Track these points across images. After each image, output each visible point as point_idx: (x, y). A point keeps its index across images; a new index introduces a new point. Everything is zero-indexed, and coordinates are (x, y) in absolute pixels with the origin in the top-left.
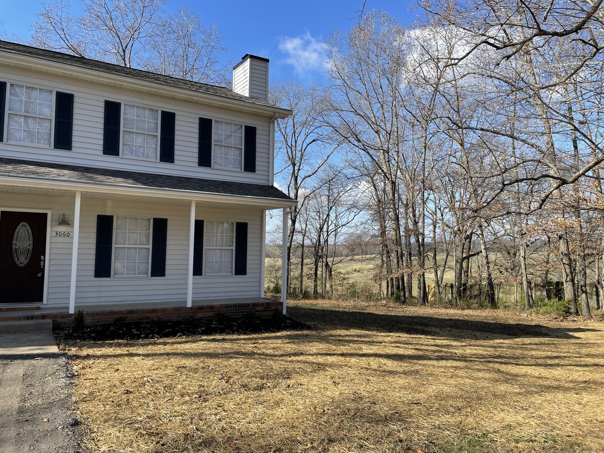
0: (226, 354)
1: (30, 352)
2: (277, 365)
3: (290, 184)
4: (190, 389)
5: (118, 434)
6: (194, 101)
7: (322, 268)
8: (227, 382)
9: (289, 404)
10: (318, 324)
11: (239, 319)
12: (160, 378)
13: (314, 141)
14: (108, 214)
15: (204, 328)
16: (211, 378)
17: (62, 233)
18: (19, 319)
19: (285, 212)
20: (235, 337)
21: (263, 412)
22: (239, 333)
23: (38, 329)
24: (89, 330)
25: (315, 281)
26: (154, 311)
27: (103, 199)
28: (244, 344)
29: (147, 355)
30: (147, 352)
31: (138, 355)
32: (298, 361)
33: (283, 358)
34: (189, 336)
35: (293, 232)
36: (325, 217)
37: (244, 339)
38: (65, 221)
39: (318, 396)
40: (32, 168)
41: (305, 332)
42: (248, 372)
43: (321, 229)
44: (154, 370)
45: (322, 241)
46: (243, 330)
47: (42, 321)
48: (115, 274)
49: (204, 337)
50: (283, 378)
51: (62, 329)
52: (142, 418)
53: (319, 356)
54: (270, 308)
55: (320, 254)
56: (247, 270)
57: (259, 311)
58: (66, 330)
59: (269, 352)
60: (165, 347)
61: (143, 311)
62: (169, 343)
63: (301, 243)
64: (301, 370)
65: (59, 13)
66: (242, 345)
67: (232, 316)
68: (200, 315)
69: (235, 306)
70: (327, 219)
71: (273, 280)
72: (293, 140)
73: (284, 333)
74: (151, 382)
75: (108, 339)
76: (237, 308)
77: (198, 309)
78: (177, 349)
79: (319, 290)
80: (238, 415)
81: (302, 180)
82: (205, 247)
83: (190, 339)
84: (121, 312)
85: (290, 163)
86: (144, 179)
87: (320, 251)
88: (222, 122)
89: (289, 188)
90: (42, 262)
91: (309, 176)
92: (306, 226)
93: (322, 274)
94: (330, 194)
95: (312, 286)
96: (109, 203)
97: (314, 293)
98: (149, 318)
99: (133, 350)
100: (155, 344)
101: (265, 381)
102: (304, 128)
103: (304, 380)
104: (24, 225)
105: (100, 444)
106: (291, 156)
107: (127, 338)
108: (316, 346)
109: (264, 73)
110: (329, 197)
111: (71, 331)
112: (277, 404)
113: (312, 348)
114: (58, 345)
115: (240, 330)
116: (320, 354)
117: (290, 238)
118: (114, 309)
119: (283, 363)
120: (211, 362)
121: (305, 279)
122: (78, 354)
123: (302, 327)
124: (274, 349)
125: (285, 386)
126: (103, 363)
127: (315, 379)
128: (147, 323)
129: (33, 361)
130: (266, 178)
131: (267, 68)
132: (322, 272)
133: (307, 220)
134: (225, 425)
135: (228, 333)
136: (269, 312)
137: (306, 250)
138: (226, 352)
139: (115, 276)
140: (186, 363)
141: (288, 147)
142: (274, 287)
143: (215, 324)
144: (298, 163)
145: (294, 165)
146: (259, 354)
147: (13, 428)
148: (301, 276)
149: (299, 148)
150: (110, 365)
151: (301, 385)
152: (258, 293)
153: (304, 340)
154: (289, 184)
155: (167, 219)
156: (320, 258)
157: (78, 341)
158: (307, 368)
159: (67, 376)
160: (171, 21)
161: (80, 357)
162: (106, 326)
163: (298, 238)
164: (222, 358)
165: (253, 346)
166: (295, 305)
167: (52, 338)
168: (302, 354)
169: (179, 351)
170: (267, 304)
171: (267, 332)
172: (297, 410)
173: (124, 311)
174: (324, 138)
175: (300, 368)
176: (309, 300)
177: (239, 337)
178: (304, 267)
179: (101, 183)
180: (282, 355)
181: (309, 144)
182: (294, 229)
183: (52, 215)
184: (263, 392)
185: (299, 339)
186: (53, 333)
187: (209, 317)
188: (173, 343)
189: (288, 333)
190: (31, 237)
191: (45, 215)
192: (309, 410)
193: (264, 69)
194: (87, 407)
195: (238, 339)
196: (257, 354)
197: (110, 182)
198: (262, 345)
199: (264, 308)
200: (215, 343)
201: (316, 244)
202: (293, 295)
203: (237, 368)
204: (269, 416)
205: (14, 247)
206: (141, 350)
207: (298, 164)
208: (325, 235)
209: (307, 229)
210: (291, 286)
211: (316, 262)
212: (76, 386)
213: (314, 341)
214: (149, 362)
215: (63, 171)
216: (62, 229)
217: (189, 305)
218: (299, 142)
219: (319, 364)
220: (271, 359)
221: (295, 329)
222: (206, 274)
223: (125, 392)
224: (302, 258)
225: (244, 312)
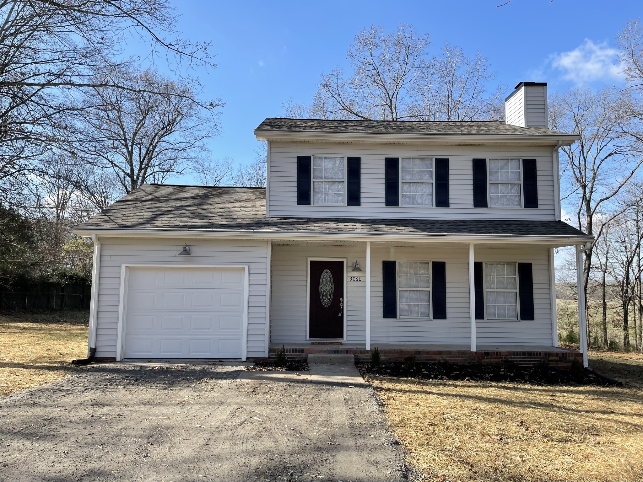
0: (520, 403)
1: (343, 381)
2: (582, 421)
3: (580, 210)
4: (490, 431)
5: (434, 457)
6: (467, 144)
7: (635, 313)
8: (527, 430)
9: (600, 460)
10: (632, 381)
11: (530, 368)
12: (458, 416)
13: (610, 155)
14: (392, 259)
15: (492, 375)
16: (510, 423)
17: (356, 278)
18: (329, 352)
19: (578, 250)
20: (528, 387)
21: (571, 463)
22: (533, 384)
23: (344, 362)
24: (384, 366)
25: (626, 329)
26: (439, 353)
27: (386, 246)
28: (540, 395)
29: (441, 395)
30: (440, 392)
31: (434, 394)
32: (609, 420)
33: (589, 414)
34: (478, 381)
35: (589, 268)
36: (634, 247)
37: (539, 390)
38: (357, 268)
39: (636, 457)
40: (332, 224)
41: (615, 389)
42: (550, 424)
43: (630, 263)
44: (451, 408)
45: (632, 278)
46: (536, 380)
47: (346, 355)
48: (400, 316)
49: (494, 384)
50: (592, 434)
51: (362, 363)
52: (451, 448)
53: (635, 417)
54: (566, 359)
55: (629, 295)
56: (535, 315)
57: (553, 361)
58: (365, 365)
59: (571, 406)
60: (456, 389)
61: (429, 352)
62: (459, 386)
63: (601, 281)
64: (612, 429)
65: (336, 80)
66: (538, 396)
67: (521, 364)
68: (486, 361)
69: (524, 353)
70: (638, 250)
71: (565, 326)
72: (582, 158)
73: (588, 388)
74: (451, 418)
75: (402, 377)
76: (527, 356)
77: (483, 354)
78: (468, 392)
79: (632, 341)
80: (545, 461)
81: (596, 204)
82: (485, 290)
83: (479, 383)
84: (409, 351)
85: (578, 185)
86: (422, 225)
87: (630, 291)
88: (497, 160)
89: (579, 215)
90: (341, 303)
91: (607, 198)
92: (607, 260)
93: (635, 320)
94: (640, 218)
95: (621, 335)
96: (392, 250)
97: (624, 345)
98: (435, 359)
99: (426, 388)
100: (445, 385)
101: (570, 434)
102: (596, 142)
103: (618, 439)
104: (327, 272)
105: (420, 462)
106: (579, 177)
107: (418, 376)
108: (630, 406)
109: (542, 98)
110: (637, 223)
111: (370, 366)
112: (587, 458)
113: (625, 408)
114: (363, 377)
115: (533, 380)
116: (636, 415)
117: (586, 275)
118: (404, 349)
119: (589, 419)
120: (506, 409)
121: (610, 327)
122: (380, 386)
123: (611, 383)
124: (576, 404)
125: (594, 443)
126: (403, 397)
127: (631, 440)
128: (434, 364)
129: (348, 389)
130: (551, 212)
131: (544, 93)
132: (635, 318)
133: (608, 252)
134: (531, 467)
135: (519, 382)
136: (566, 364)
137: (609, 290)
138: (521, 400)
139: (401, 317)
140: (481, 406)
141: (574, 166)
142: (567, 335)
143: (503, 371)
144: (590, 184)
145: (584, 187)
146: (559, 407)
147: (351, 439)
148: (604, 323)
149: (589, 166)
150: (410, 399)
151: (613, 443)
152: (550, 341)
153: (615, 398)
154: (578, 210)
155: (445, 263)
156: (630, 299)
157: (377, 375)
158: (620, 427)
159: (378, 404)
160: (434, 63)
161: (384, 389)
162: (398, 364)
163: (596, 275)
164: (517, 406)
165: (551, 398)
166: (599, 358)
167: (356, 370)
168: (612, 412)
169: (470, 394)
170: (563, 354)
171: (566, 385)
172: (611, 467)
173: (412, 351)
174: (625, 150)
175: (610, 427)
176: (618, 352)
177: (533, 387)
178: (608, 312)
179: (386, 233)
180: (587, 412)
181: (603, 160)
182: (590, 264)
183: (347, 262)
184: (569, 445)
185: (607, 396)
186: (356, 367)
187: (496, 363)
188: (463, 386)
189: (593, 388)
190: (333, 283)
191: (342, 262)
192: (625, 468)
193: (542, 94)
194: (402, 431)
195: (531, 390)
196: (556, 406)
197: (394, 232)
198: (562, 399)
199: (560, 358)
200: (506, 391)
201: (623, 282)
202: (594, 346)
203: (536, 418)
204: (579, 468)
205: (321, 291)
206: (434, 389)
207: (589, 186)
208: (636, 271)
209: (608, 264)
210: (591, 334)
211: (624, 305)
212: (387, 413)
213: (627, 400)
214: (445, 401)
215: (355, 224)
216: (355, 274)
217: (474, 349)
218: (590, 158)
219: (635, 425)
220: (575, 414)
221: (601, 385)
222: (488, 318)
223: (430, 423)
224: (604, 300)
225: (536, 361)
